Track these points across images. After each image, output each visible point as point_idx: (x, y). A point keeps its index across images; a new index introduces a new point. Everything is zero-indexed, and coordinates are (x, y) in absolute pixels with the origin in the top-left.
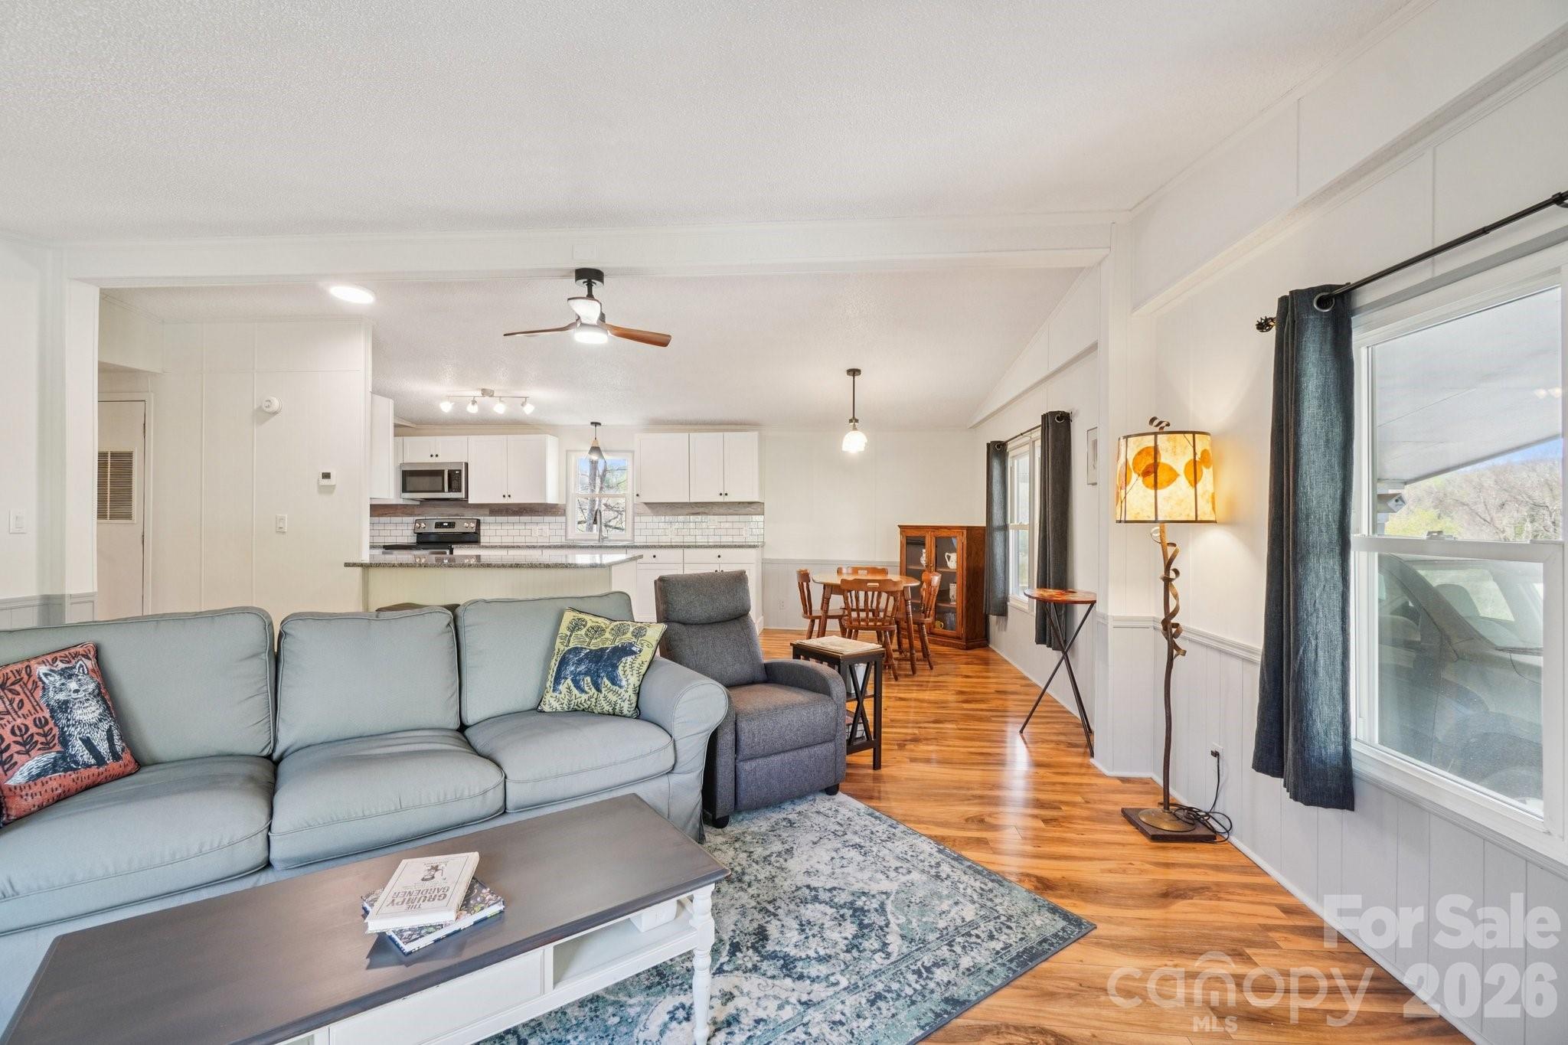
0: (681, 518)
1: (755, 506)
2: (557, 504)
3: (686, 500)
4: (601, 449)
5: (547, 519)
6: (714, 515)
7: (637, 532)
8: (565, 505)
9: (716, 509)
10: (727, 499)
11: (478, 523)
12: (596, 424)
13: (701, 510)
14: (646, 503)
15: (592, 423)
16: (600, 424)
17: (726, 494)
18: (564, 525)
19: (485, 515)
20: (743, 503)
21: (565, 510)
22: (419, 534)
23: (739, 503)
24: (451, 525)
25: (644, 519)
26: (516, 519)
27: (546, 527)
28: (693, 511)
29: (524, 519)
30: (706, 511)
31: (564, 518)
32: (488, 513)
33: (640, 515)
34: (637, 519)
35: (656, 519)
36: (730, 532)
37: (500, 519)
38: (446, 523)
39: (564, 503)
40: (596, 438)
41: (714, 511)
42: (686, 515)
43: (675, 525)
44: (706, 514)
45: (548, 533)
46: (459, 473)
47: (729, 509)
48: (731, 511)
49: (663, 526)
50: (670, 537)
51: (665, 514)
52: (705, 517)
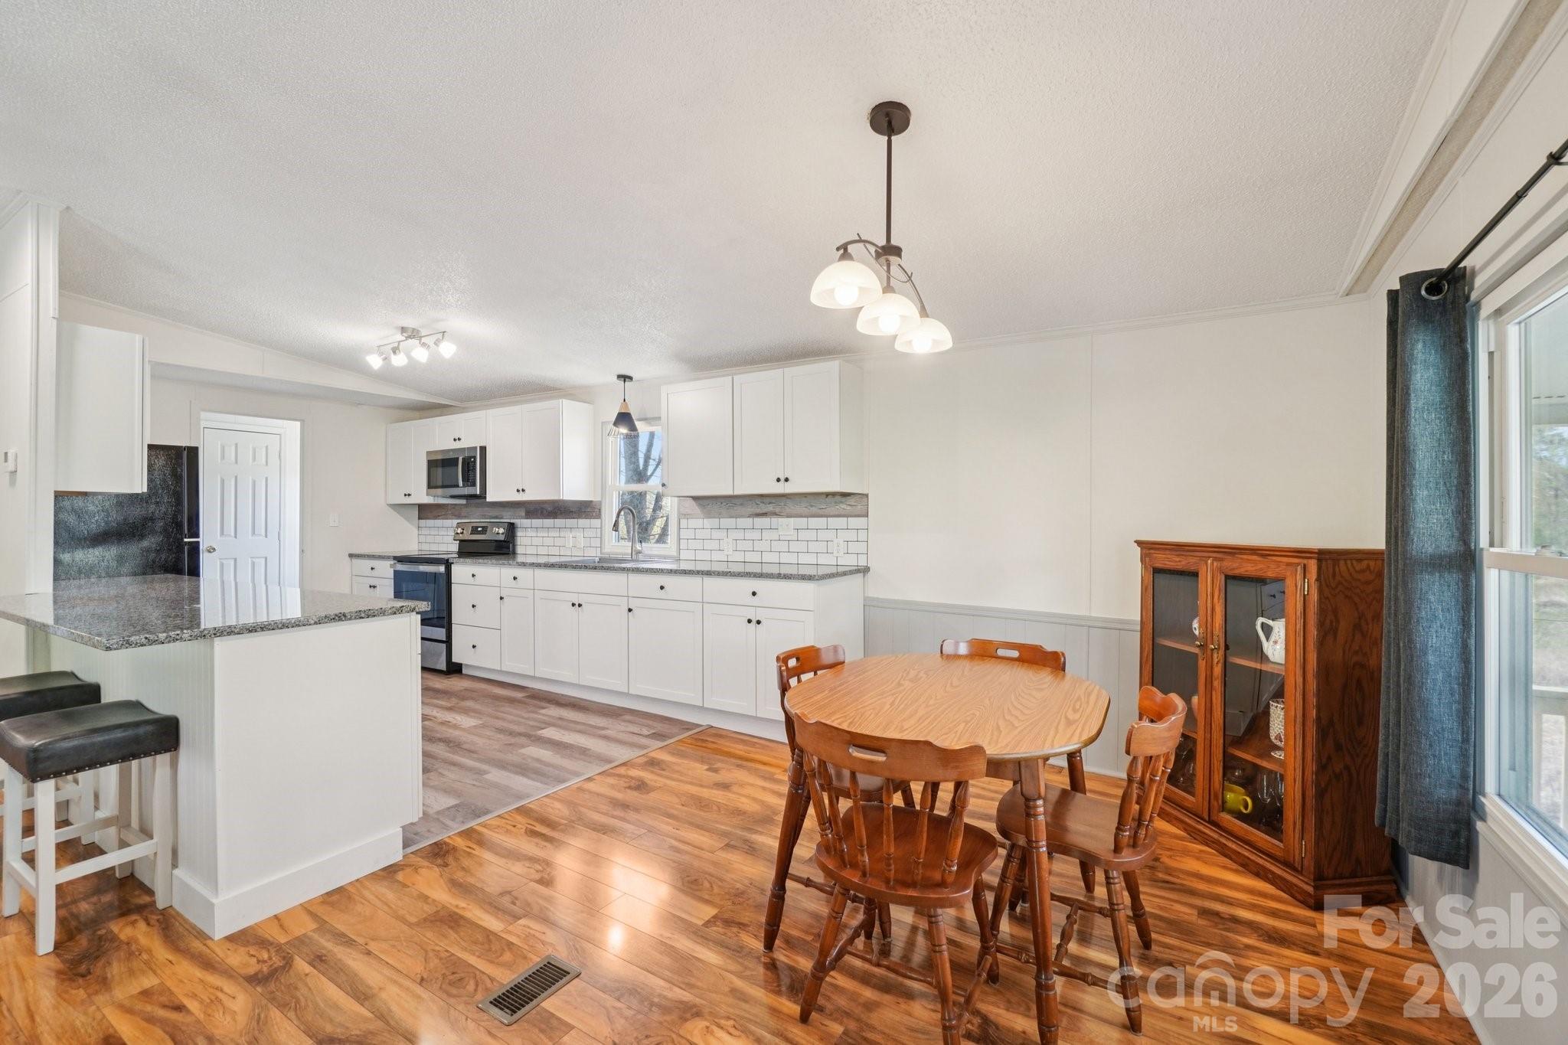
0: (741, 523)
1: (851, 501)
2: (591, 501)
3: (730, 492)
4: (635, 416)
5: (582, 522)
6: (788, 516)
7: (684, 544)
8: (601, 502)
9: (791, 507)
10: (789, 488)
11: (511, 528)
12: (625, 378)
13: (770, 508)
14: (695, 498)
15: (619, 377)
16: (630, 378)
17: (788, 480)
18: (599, 530)
19: (522, 518)
20: (834, 494)
21: (600, 510)
22: (461, 541)
23: (827, 495)
24: (485, 530)
25: (695, 523)
26: (548, 522)
27: (579, 534)
28: (758, 511)
29: (559, 522)
30: (777, 510)
31: (599, 520)
32: (524, 514)
33: (685, 516)
34: (684, 522)
35: (708, 523)
36: (813, 547)
37: (537, 522)
38: (480, 527)
39: (599, 499)
40: (625, 400)
41: (788, 510)
42: (749, 517)
43: (734, 534)
44: (777, 515)
45: (582, 543)
46: (475, 462)
47: (812, 506)
48: (814, 510)
49: (716, 534)
50: (726, 552)
51: (720, 516)
52: (775, 520)
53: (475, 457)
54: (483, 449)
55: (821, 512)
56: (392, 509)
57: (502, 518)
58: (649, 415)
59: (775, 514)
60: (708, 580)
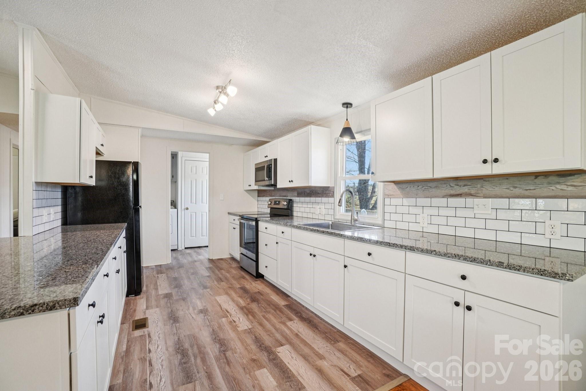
0: (436, 201)
2: (329, 187)
3: (429, 176)
4: (354, 130)
5: (324, 200)
6: (485, 197)
7: (387, 216)
8: (334, 187)
10: (497, 169)
11: (290, 202)
12: (347, 105)
13: (465, 190)
14: (395, 182)
15: (344, 104)
16: (351, 104)
17: (496, 160)
18: (333, 204)
19: (295, 196)
21: (333, 192)
22: (271, 208)
24: (279, 203)
25: (394, 201)
26: (307, 199)
27: (322, 206)
28: (453, 192)
29: (313, 199)
30: (473, 192)
31: (333, 198)
32: (296, 195)
33: (389, 196)
34: (387, 201)
35: (406, 201)
36: (518, 227)
37: (302, 199)
38: (278, 201)
39: (333, 185)
40: (347, 120)
41: (484, 191)
42: (443, 197)
43: (428, 211)
44: (472, 195)
45: (324, 211)
46: (272, 167)
47: (515, 187)
48: (517, 191)
49: (413, 210)
50: (421, 224)
51: (417, 196)
52: (470, 201)
53: (271, 165)
54: (276, 160)
55: (527, 193)
56: (246, 192)
57: (287, 197)
58: (363, 129)
59: (471, 195)
60: (410, 255)
